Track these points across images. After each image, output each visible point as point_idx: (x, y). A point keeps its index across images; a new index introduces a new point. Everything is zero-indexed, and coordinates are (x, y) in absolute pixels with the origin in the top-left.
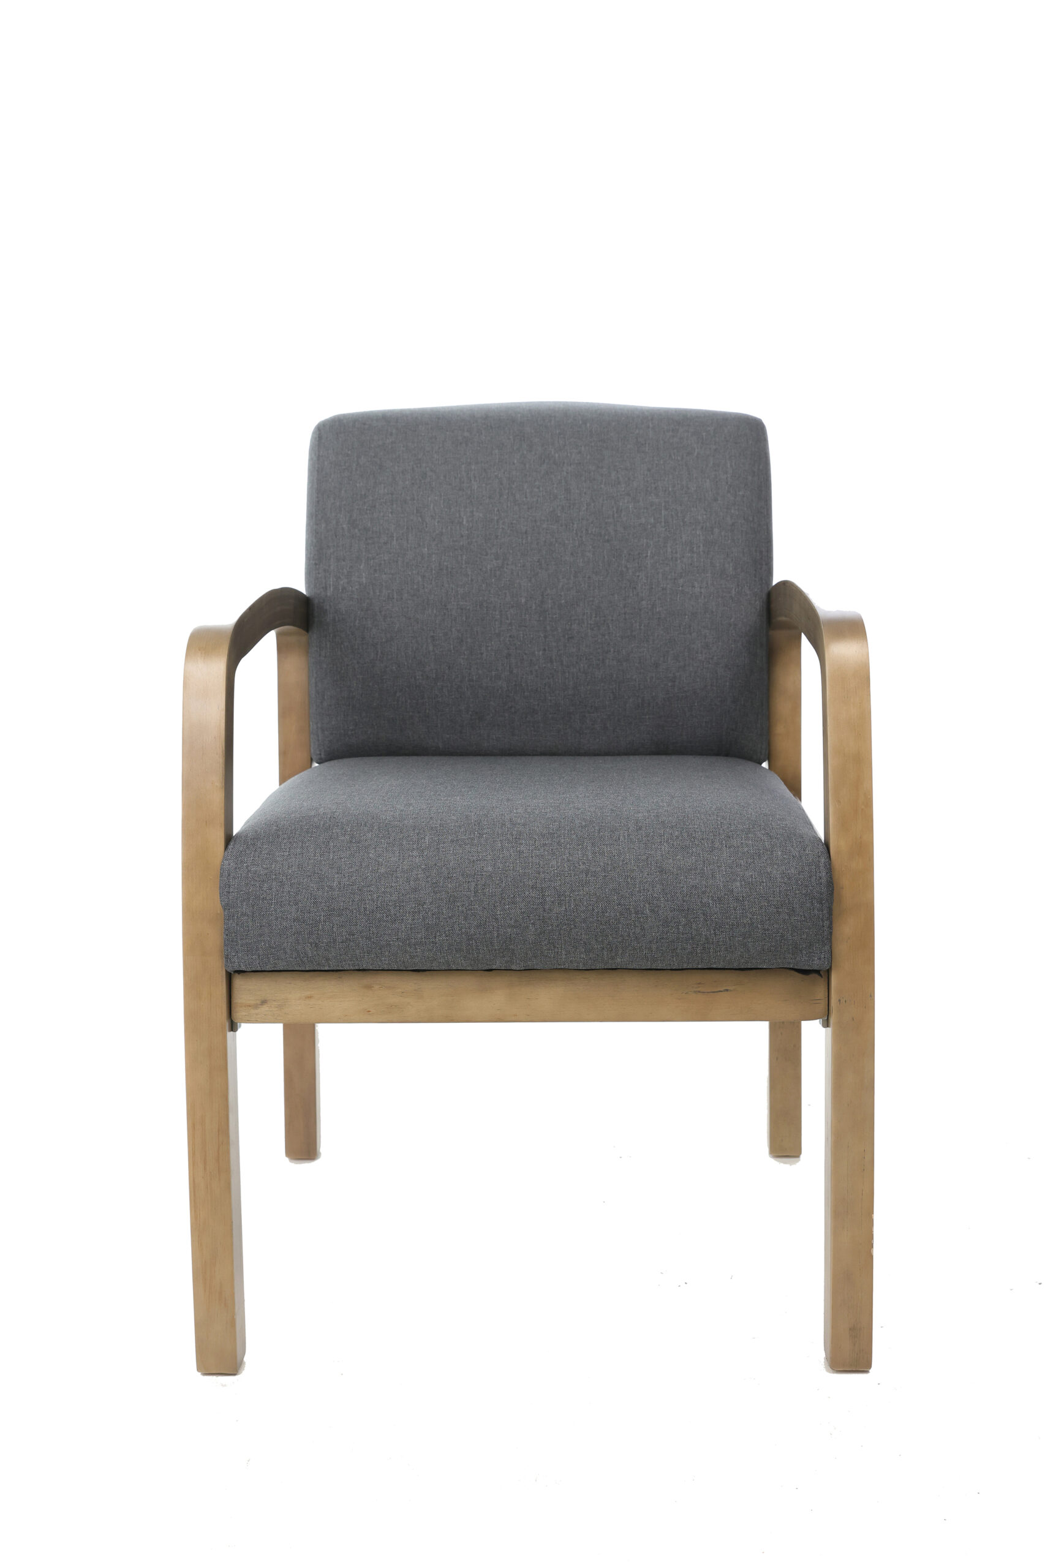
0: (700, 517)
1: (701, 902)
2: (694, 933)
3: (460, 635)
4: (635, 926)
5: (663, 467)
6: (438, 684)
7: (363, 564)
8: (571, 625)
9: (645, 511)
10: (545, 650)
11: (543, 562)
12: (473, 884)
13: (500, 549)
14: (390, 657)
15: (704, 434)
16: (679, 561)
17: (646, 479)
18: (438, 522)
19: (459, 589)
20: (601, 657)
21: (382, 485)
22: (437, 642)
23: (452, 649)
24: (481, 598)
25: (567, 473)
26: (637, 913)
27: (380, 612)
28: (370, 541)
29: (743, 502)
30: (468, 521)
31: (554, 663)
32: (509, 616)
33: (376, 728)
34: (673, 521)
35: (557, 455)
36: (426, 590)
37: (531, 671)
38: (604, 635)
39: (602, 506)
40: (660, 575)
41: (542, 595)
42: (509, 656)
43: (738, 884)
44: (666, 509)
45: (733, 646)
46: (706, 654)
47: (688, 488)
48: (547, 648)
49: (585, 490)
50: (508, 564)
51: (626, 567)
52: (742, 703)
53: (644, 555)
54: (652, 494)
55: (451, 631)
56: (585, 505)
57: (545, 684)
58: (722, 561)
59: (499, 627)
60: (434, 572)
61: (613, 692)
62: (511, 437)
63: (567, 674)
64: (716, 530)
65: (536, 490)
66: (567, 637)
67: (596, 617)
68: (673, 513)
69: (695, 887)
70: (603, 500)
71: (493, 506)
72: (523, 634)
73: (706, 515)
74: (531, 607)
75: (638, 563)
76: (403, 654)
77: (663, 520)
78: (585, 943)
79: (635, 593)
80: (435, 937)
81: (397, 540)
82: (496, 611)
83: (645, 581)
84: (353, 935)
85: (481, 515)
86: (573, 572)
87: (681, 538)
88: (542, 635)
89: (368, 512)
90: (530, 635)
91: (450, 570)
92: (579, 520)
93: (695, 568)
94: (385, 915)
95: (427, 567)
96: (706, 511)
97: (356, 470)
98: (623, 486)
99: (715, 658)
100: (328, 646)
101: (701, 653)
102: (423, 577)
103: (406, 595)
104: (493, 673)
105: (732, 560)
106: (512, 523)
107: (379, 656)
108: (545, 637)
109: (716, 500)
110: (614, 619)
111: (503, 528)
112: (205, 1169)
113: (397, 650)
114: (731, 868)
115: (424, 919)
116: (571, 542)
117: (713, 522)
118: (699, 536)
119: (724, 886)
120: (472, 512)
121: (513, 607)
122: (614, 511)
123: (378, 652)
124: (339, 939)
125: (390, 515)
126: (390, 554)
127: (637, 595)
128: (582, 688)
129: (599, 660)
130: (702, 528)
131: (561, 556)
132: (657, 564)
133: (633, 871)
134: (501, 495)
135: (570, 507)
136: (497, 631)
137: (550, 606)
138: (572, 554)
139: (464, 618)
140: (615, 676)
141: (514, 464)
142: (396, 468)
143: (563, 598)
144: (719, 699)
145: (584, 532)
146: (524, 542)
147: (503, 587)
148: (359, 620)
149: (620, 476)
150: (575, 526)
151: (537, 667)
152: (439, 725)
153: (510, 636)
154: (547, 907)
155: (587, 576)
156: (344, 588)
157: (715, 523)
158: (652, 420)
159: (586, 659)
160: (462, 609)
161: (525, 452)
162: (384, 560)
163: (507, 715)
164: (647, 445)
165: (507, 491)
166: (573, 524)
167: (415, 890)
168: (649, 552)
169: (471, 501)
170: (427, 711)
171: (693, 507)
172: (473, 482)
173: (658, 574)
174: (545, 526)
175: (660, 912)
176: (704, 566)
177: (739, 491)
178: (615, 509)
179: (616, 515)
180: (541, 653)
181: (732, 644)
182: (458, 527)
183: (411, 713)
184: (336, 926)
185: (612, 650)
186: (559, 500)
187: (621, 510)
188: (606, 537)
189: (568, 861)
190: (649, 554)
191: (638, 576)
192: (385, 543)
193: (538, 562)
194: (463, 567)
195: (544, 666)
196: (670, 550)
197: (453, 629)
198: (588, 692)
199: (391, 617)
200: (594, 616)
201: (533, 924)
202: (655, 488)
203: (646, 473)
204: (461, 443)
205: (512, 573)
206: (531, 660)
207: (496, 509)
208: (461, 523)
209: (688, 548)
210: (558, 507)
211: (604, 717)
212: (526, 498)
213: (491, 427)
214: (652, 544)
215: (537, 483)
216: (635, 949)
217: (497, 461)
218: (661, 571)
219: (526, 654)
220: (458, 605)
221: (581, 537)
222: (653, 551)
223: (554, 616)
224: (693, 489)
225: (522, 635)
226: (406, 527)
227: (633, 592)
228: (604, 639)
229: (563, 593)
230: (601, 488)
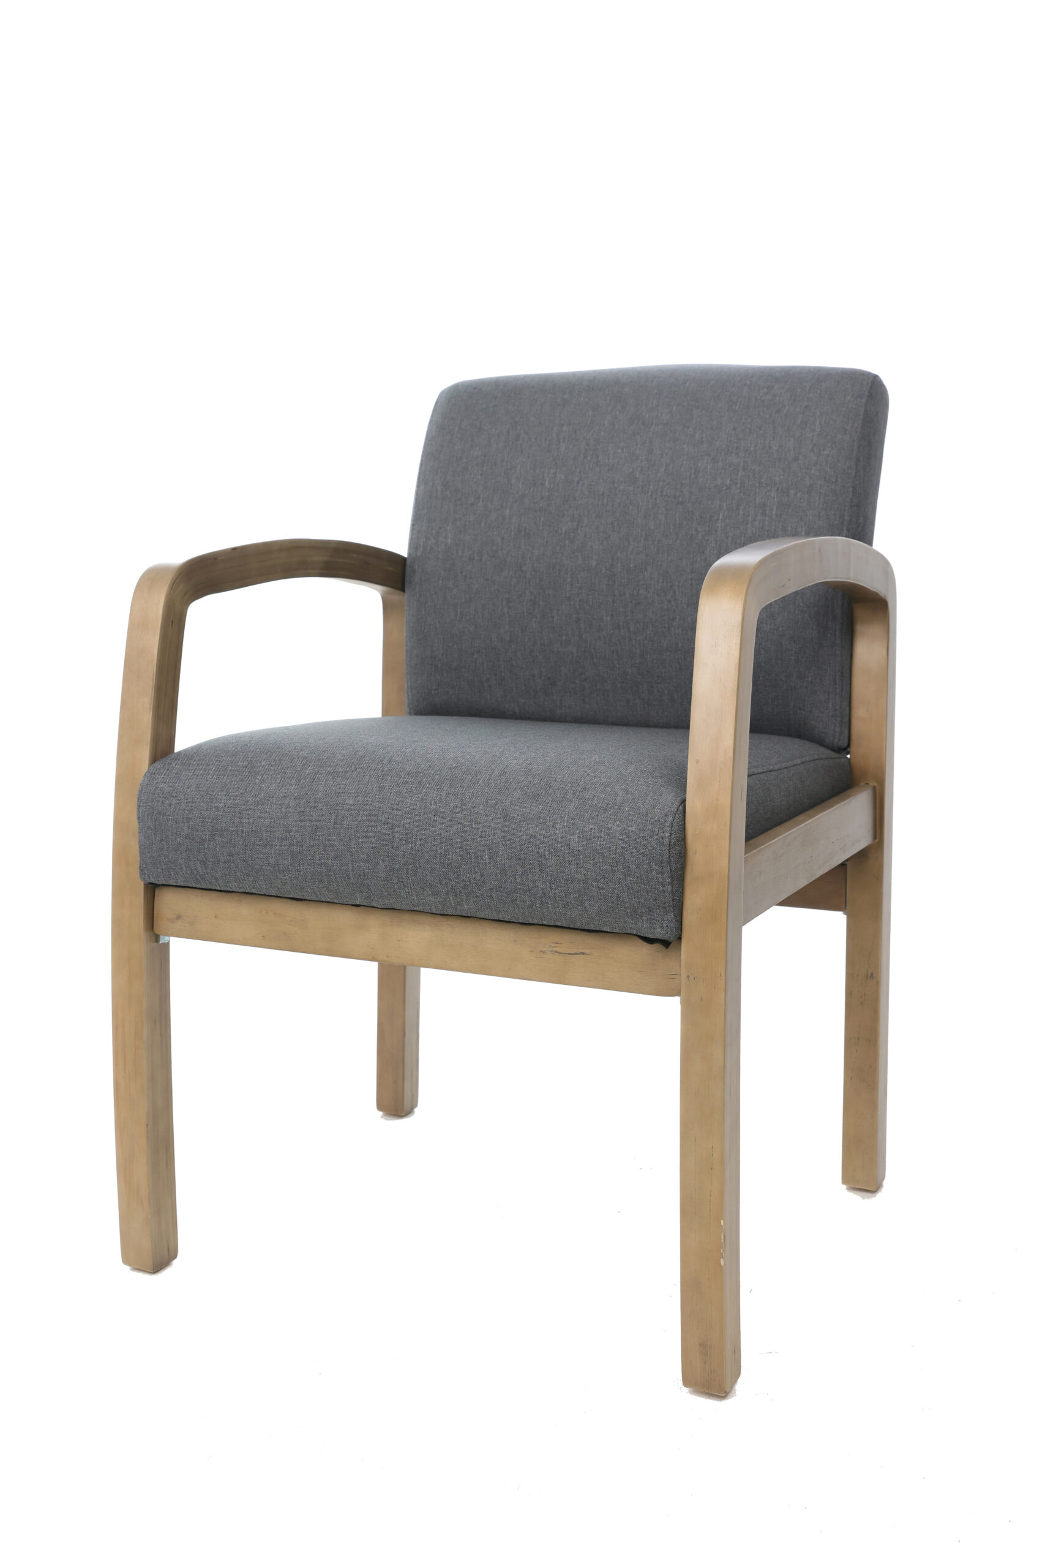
0: (777, 479)
1: (538, 852)
2: (531, 885)
3: (533, 598)
4: (475, 872)
5: (749, 426)
6: (513, 647)
7: (450, 525)
8: (639, 590)
9: (723, 471)
10: (612, 615)
11: (616, 525)
12: (333, 816)
13: (577, 511)
14: (468, 618)
15: (799, 390)
16: (750, 525)
17: (729, 439)
18: (523, 484)
19: (534, 551)
20: (667, 625)
21: (478, 448)
22: (512, 604)
23: (525, 611)
24: (554, 561)
25: (653, 433)
26: (476, 858)
27: (462, 573)
28: (458, 503)
29: (827, 462)
30: (550, 483)
31: (622, 630)
32: (580, 579)
33: (457, 688)
34: (749, 481)
35: (647, 416)
36: (504, 552)
37: (600, 637)
38: (669, 601)
39: (681, 467)
40: (730, 539)
41: (613, 559)
42: (578, 620)
43: (576, 837)
44: (744, 469)
45: (800, 617)
46: (771, 625)
47: (770, 447)
48: (615, 614)
49: (667, 451)
50: (582, 527)
51: (696, 530)
52: (810, 679)
53: (716, 518)
54: (733, 455)
55: (525, 594)
56: (664, 466)
57: (613, 651)
58: (795, 524)
59: (570, 591)
60: (512, 533)
61: (679, 663)
62: (608, 398)
63: (634, 641)
64: (792, 492)
65: (620, 451)
66: (634, 602)
67: (663, 582)
68: (750, 474)
69: (534, 836)
70: (683, 461)
71: (575, 468)
72: (593, 599)
73: (784, 475)
74: (601, 571)
75: (709, 526)
76: (480, 615)
77: (739, 481)
78: (430, 885)
79: (703, 558)
80: (299, 865)
81: (483, 501)
82: (567, 574)
83: (715, 545)
84: (233, 856)
85: (563, 477)
86: (644, 535)
87: (755, 500)
88: (611, 600)
89: (461, 474)
90: (599, 599)
91: (527, 532)
92: (656, 481)
93: (766, 532)
94: (258, 838)
95: (507, 529)
96: (784, 472)
97: (458, 432)
98: (705, 446)
99: (780, 629)
100: (415, 605)
101: (766, 623)
102: (503, 538)
103: (486, 556)
104: (564, 637)
105: (805, 524)
106: (591, 485)
107: (458, 617)
108: (614, 602)
109: (796, 459)
110: (680, 584)
111: (581, 490)
112: (125, 1070)
113: (475, 611)
114: (573, 819)
115: (289, 847)
116: (645, 503)
117: (790, 483)
118: (774, 498)
119: (562, 838)
120: (555, 474)
121: (583, 570)
122: (691, 472)
123: (457, 612)
124: (222, 859)
125: (480, 477)
126: (475, 515)
127: (705, 560)
128: (649, 656)
129: (665, 627)
130: (778, 490)
131: (634, 518)
132: (728, 527)
133: (478, 814)
134: (585, 457)
135: (649, 468)
136: (568, 595)
137: (619, 570)
138: (645, 516)
139: (537, 581)
140: (680, 645)
141: (604, 425)
142: (493, 430)
143: (632, 561)
144: (784, 674)
145: (659, 494)
146: (600, 503)
147: (576, 549)
148: (443, 580)
149: (704, 435)
150: (651, 487)
151: (604, 633)
152: (514, 689)
153: (580, 600)
154: (395, 844)
155: (657, 540)
156: (431, 548)
157: (792, 484)
158: (752, 377)
159: (652, 626)
160: (536, 571)
161: (618, 413)
162: (470, 522)
163: (577, 682)
164: (738, 403)
165: (591, 453)
166: (650, 485)
167: (285, 816)
168: (721, 515)
169: (556, 463)
170: (503, 674)
171: (772, 467)
172: (561, 444)
173: (727, 538)
174: (622, 488)
175: (499, 859)
176: (775, 530)
177: (824, 451)
178: (693, 471)
179: (693, 476)
180: (609, 618)
181: (798, 614)
182: (540, 488)
183: (488, 676)
184: (218, 846)
185: (678, 617)
186: (639, 461)
187: (699, 471)
188: (680, 499)
189: (422, 799)
190: (721, 517)
191: (708, 540)
192: (472, 505)
193: (611, 524)
194: (540, 529)
195: (612, 632)
196: (742, 513)
197: (527, 592)
198: (655, 661)
199: (471, 578)
200: (661, 581)
201: (383, 860)
202: (737, 448)
203: (731, 432)
204: (559, 405)
205: (585, 536)
206: (600, 626)
207: (578, 470)
208: (543, 484)
209: (760, 511)
210: (637, 468)
211: (672, 689)
212: (609, 459)
213: (593, 389)
214: (725, 506)
215: (622, 444)
216: (477, 896)
217: (588, 423)
218: (730, 534)
219: (594, 619)
220: (532, 567)
221: (655, 499)
222: (725, 514)
223: (623, 581)
224: (775, 448)
225: (591, 600)
226: (492, 489)
227: (701, 556)
228: (669, 606)
229: (632, 557)
230: (683, 448)
